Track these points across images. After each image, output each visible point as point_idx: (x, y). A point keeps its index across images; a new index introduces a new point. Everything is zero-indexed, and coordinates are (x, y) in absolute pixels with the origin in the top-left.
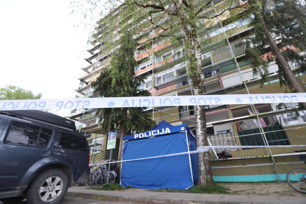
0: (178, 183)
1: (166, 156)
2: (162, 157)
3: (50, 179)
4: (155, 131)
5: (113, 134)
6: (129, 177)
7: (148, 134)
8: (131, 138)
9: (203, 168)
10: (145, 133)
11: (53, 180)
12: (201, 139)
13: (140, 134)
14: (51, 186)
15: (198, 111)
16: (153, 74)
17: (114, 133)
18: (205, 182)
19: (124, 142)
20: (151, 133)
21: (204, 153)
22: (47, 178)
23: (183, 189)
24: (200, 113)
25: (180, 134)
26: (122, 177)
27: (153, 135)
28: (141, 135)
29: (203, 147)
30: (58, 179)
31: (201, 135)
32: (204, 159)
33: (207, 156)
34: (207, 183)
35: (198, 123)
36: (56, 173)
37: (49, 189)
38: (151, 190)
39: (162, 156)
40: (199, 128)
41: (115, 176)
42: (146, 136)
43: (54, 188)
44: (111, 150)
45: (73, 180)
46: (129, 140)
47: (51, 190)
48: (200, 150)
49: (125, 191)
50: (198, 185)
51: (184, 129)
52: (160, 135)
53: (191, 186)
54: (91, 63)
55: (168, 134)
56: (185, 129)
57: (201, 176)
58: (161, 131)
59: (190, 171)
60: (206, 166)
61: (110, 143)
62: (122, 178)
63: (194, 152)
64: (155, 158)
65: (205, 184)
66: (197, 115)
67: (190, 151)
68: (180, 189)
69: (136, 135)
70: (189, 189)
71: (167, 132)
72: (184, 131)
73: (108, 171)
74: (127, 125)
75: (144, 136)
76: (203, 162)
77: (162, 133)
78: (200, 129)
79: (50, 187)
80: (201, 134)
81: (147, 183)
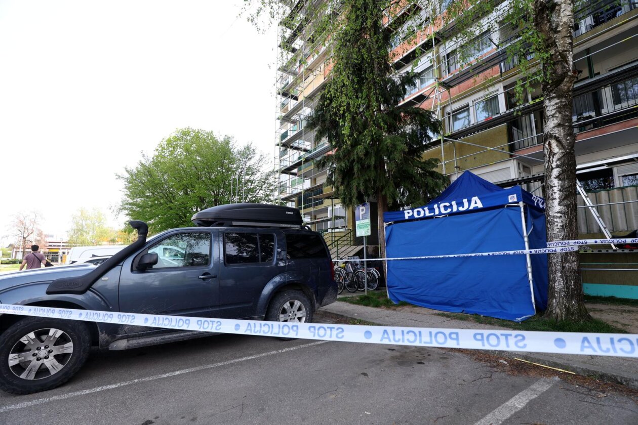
0: (500, 306)
1: (473, 255)
2: (464, 257)
3: (288, 304)
4: (447, 204)
5: (363, 210)
6: (404, 287)
7: (432, 210)
8: (399, 218)
9: (559, 285)
10: (426, 208)
11: (292, 304)
12: (560, 224)
13: (415, 211)
14: (291, 312)
15: (555, 159)
16: (435, 49)
17: (364, 208)
18: (562, 313)
19: (385, 224)
20: (439, 207)
21: (565, 256)
22: (284, 304)
23: (509, 321)
24: (558, 163)
25: (505, 211)
26: (389, 285)
27: (443, 211)
28: (419, 213)
29: (562, 241)
30: (297, 303)
31: (559, 215)
32: (563, 267)
33: (573, 262)
34: (567, 315)
35: (552, 187)
36: (292, 295)
37: (289, 316)
38: (446, 313)
39: (465, 255)
40: (555, 199)
41: (377, 277)
42: (428, 214)
43: (296, 315)
44: (364, 238)
45: (317, 303)
46: (396, 222)
47: (293, 318)
48: (554, 249)
49: (399, 311)
50: (545, 315)
51: (515, 200)
52: (459, 213)
53: (530, 316)
54: (294, 50)
55: (476, 210)
56: (517, 198)
57: (554, 301)
58: (460, 204)
59: (529, 287)
60: (567, 282)
61: (362, 227)
62: (389, 287)
63: (540, 251)
64: (449, 258)
65: (562, 317)
66: (552, 169)
67: (530, 248)
68: (505, 318)
69: (408, 213)
70: (523, 321)
71: (476, 205)
72: (517, 203)
73: (364, 269)
74: (388, 196)
75: (425, 214)
76: (561, 273)
77: (463, 207)
78: (556, 202)
79: (290, 314)
80: (558, 212)
81: (436, 300)
